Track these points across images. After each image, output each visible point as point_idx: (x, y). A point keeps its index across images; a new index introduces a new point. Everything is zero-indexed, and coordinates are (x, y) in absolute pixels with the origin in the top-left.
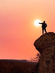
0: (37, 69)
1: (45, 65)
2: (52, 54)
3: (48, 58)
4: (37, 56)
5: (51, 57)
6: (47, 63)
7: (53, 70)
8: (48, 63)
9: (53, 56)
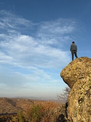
0: (66, 110)
1: (77, 104)
2: (87, 89)
3: (81, 94)
4: (65, 92)
5: (85, 93)
6: (79, 101)
7: (89, 112)
8: (81, 102)
9: (88, 91)
